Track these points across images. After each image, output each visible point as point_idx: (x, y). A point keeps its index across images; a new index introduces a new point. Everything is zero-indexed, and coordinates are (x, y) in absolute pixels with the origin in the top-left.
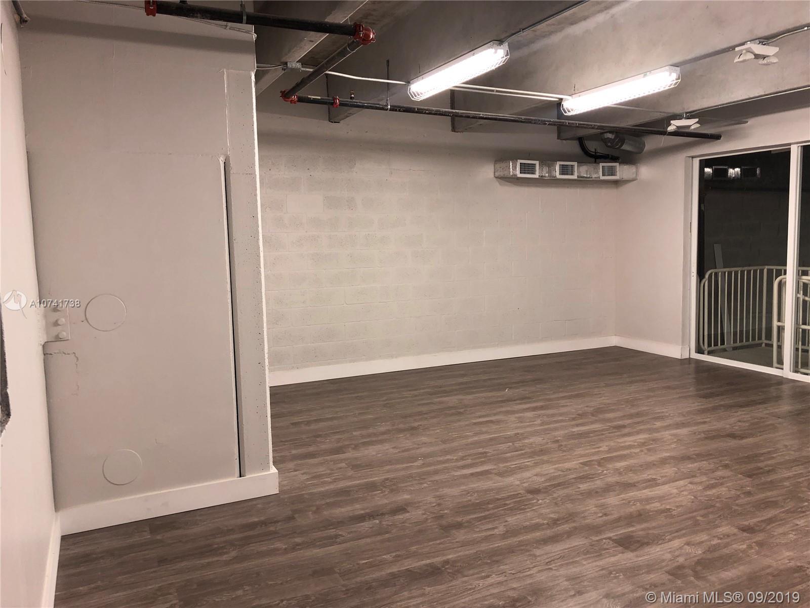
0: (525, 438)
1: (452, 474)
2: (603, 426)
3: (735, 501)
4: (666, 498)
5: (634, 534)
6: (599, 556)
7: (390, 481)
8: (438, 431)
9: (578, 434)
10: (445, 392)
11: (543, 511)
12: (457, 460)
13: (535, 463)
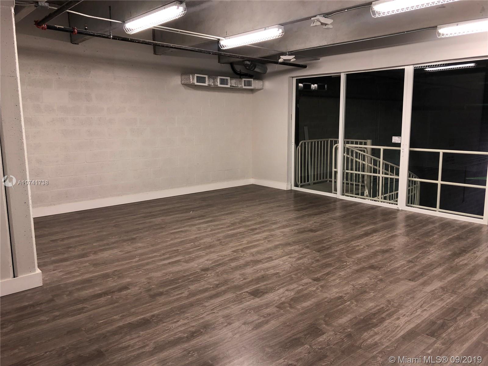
0: (201, 239)
1: (157, 264)
2: (245, 229)
3: (311, 265)
4: (277, 267)
5: (260, 288)
6: (241, 302)
7: (118, 272)
8: (149, 239)
9: (231, 235)
10: (154, 215)
11: (210, 280)
12: (160, 256)
13: (206, 253)
